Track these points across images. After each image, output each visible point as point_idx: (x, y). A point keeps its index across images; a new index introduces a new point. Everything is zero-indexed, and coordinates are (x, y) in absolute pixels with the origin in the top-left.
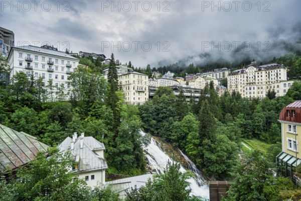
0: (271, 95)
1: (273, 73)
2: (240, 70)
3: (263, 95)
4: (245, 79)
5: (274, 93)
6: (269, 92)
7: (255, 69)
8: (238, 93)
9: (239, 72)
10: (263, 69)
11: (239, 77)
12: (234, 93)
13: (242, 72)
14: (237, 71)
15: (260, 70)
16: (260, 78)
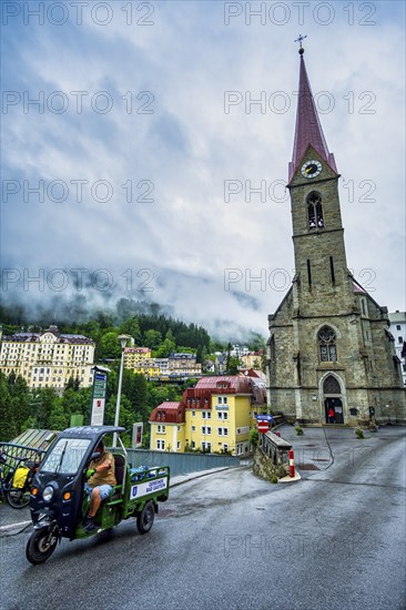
0: (73, 384)
1: (79, 349)
2: (30, 335)
3: (62, 384)
4: (37, 352)
5: (78, 382)
6: (71, 379)
7: (55, 338)
8: (20, 377)
9: (26, 337)
10: (66, 341)
11: (25, 347)
12: (13, 376)
13: (33, 340)
14: (23, 335)
15: (62, 341)
16: (60, 355)
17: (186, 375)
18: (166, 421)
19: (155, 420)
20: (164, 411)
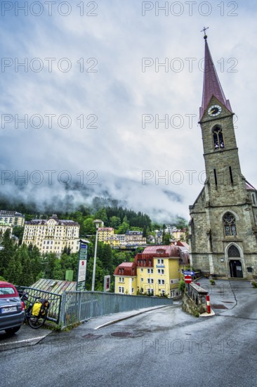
0: (67, 251)
1: (71, 228)
2: (40, 220)
3: (59, 251)
4: (45, 231)
5: (69, 250)
6: (65, 248)
7: (55, 222)
8: (35, 247)
9: (39, 222)
10: (62, 224)
11: (38, 227)
12: (31, 246)
13: (43, 223)
14: (37, 220)
15: (60, 224)
16: (59, 233)
17: (137, 245)
18: (125, 274)
19: (118, 274)
20: (123, 268)
